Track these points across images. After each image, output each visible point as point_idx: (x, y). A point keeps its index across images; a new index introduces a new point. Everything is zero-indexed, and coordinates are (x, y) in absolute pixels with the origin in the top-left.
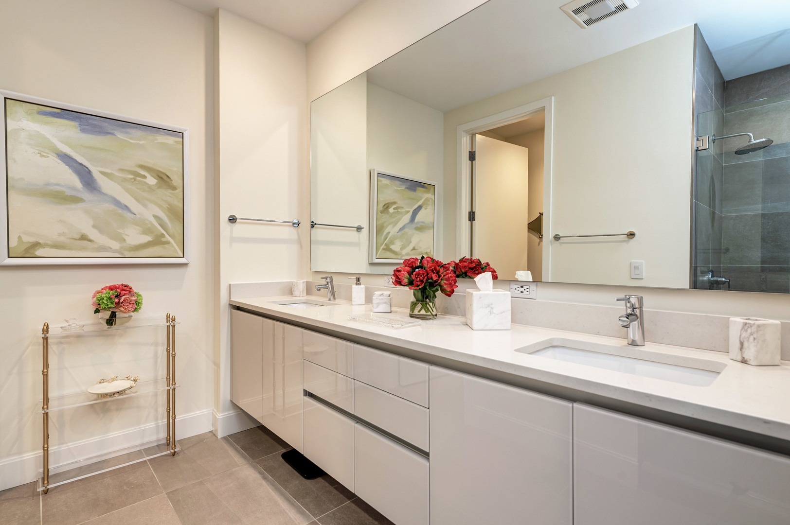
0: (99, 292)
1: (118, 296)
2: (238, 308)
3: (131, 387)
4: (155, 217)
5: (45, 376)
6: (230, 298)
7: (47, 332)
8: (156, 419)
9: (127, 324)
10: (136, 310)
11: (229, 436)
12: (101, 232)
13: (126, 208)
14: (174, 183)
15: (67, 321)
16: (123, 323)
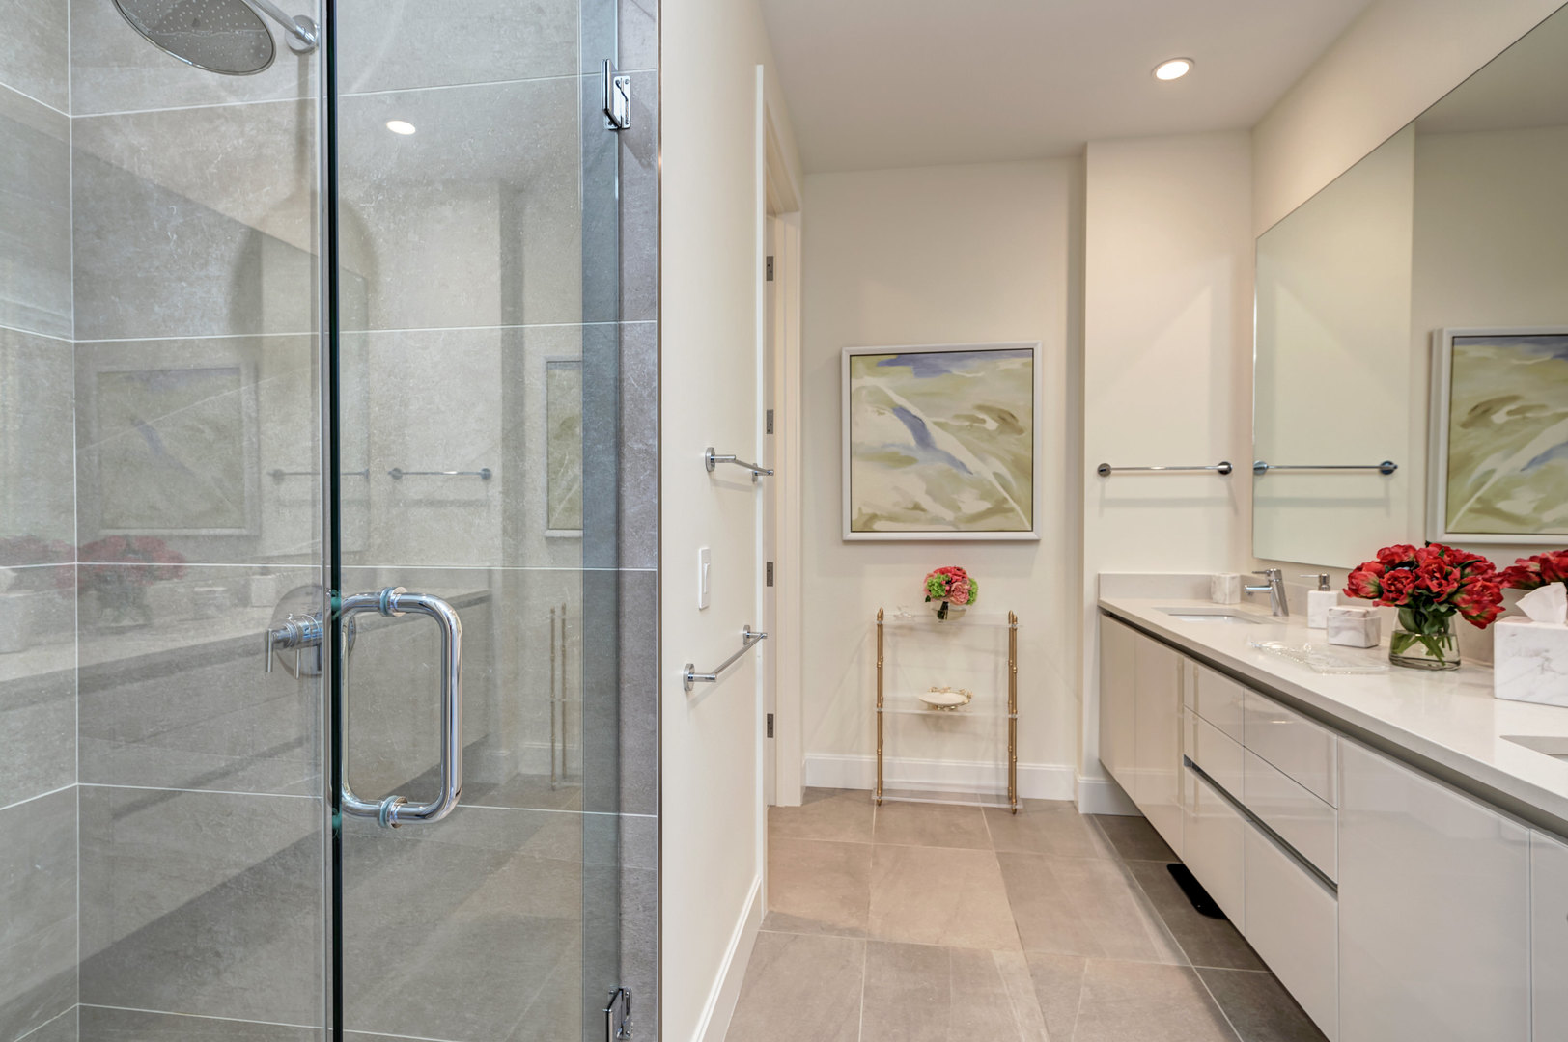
0: (931, 576)
1: (949, 582)
2: (1112, 616)
3: (963, 704)
4: (996, 474)
5: (880, 669)
6: (1099, 597)
7: (882, 619)
8: (996, 759)
9: (961, 620)
10: (968, 602)
11: (1097, 815)
12: (935, 498)
13: (962, 466)
14: (1021, 424)
15: (899, 609)
16: (954, 618)
